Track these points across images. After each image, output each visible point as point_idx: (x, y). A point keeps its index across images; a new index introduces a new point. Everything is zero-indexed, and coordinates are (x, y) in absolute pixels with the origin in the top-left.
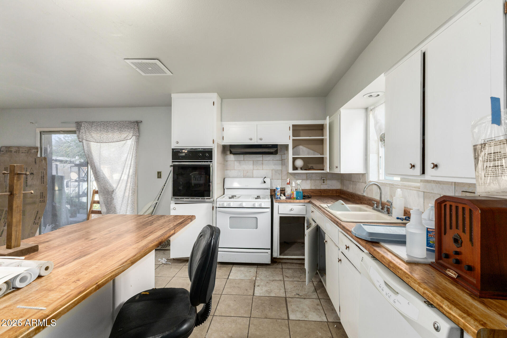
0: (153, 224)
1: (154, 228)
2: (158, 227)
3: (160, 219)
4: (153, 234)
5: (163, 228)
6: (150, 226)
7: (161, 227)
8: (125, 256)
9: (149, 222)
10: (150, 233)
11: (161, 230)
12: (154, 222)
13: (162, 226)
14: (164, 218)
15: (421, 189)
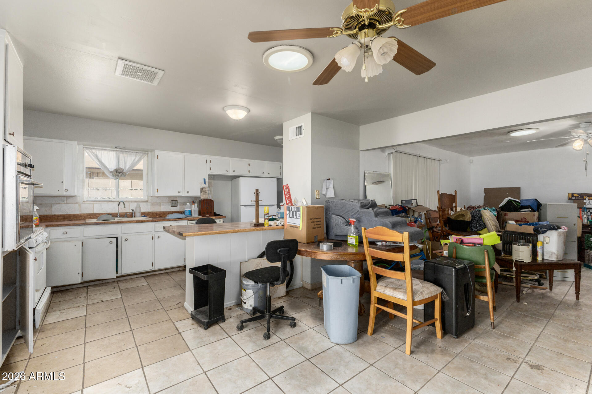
15: (149, 202)
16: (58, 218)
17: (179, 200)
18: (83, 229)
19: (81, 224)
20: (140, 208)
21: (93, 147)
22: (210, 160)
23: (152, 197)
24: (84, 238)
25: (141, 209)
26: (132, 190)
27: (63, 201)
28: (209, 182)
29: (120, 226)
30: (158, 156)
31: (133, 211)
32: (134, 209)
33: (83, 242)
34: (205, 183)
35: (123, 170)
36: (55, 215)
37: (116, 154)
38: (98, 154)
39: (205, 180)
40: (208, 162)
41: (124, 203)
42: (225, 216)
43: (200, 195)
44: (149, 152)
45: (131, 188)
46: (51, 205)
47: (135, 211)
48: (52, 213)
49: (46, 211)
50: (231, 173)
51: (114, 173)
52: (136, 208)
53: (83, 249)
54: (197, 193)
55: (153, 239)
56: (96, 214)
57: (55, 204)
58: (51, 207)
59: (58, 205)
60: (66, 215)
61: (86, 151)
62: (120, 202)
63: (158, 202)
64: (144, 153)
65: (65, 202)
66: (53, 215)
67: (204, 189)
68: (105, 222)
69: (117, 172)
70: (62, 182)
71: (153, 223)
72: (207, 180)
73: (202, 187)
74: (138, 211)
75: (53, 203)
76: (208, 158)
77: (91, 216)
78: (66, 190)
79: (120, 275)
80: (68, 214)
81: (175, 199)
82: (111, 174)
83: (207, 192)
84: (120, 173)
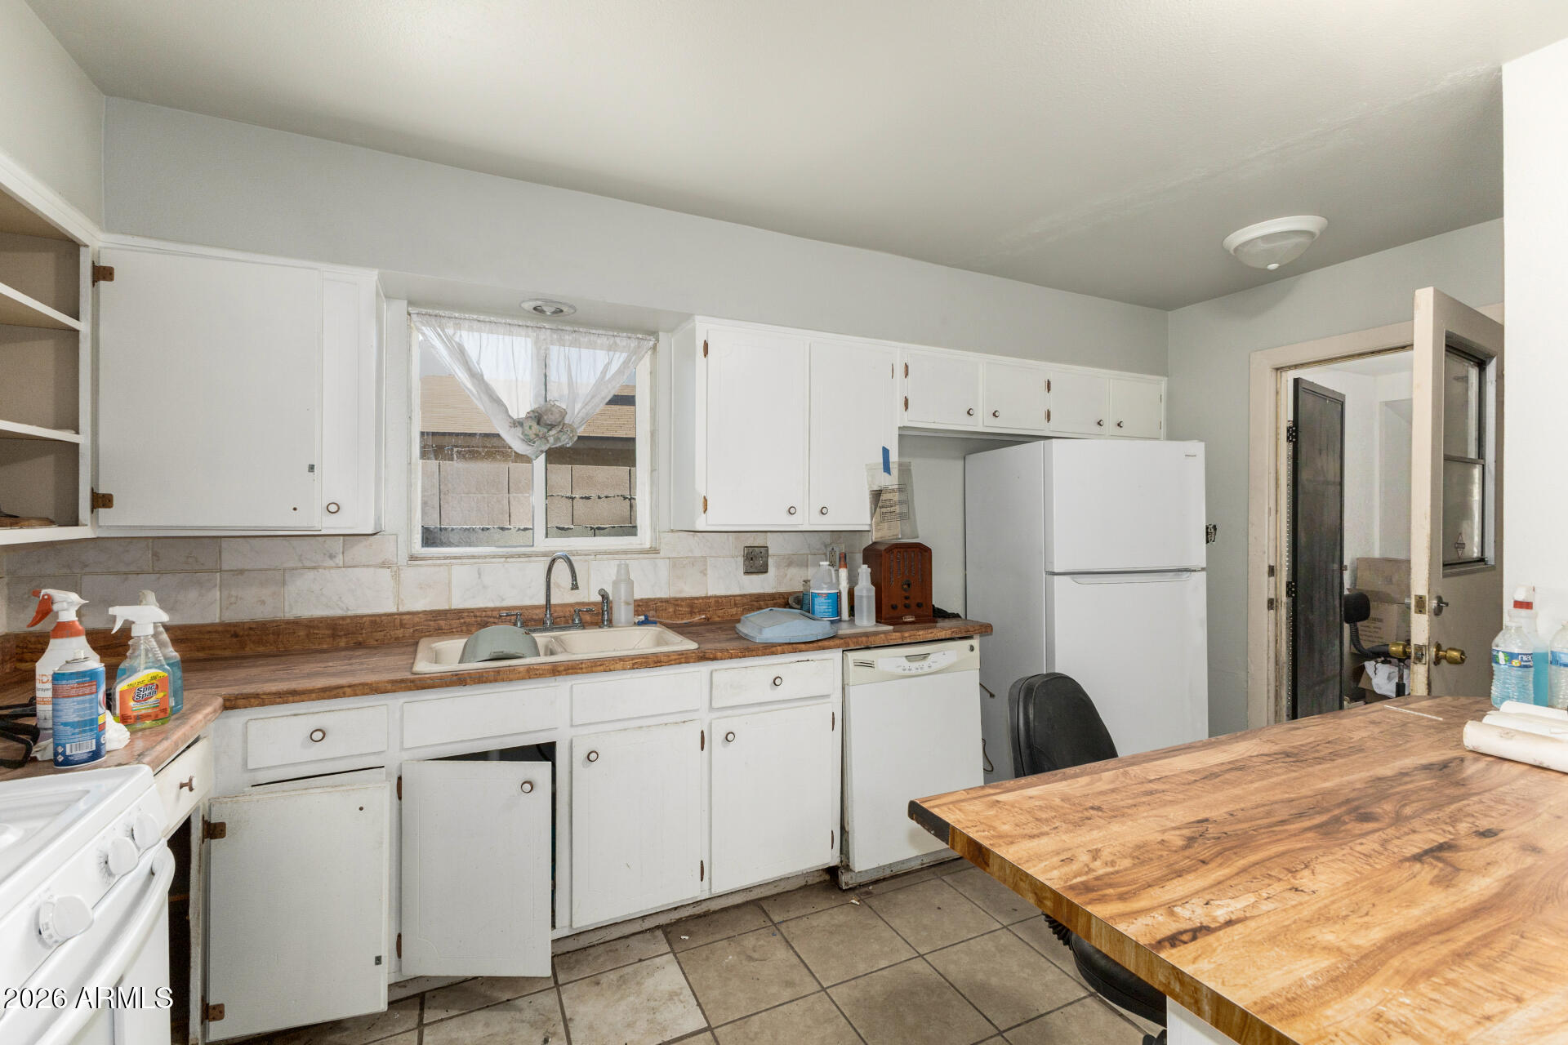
0: (1189, 825)
1: (1190, 798)
2: (1168, 797)
3: (1127, 863)
4: (1204, 769)
5: (1151, 781)
6: (1206, 820)
7: (1157, 791)
8: (1292, 732)
9: (1205, 855)
10: (1216, 775)
11: (1164, 774)
12: (1180, 843)
13: (1151, 793)
14: (1095, 854)
15: (662, 554)
16: (307, 636)
17: (775, 547)
18: (402, 709)
19: (389, 687)
20: (630, 583)
21: (447, 313)
22: (907, 366)
23: (672, 531)
24: (406, 755)
25: (635, 584)
26: (573, 498)
27: (332, 557)
28: (900, 465)
29: (562, 687)
30: (706, 345)
31: (603, 596)
32: (609, 590)
33: (400, 779)
34: (887, 469)
35: (563, 413)
36: (297, 623)
37: (536, 342)
38: (466, 346)
39: (886, 452)
40: (900, 371)
41: (571, 558)
42: (990, 626)
43: (869, 522)
44: (661, 334)
45: (569, 494)
46: (280, 577)
47: (611, 598)
48: (287, 609)
49: (263, 602)
50: (981, 424)
51: (530, 427)
52: (616, 584)
53: (400, 810)
54: (854, 515)
55: (702, 749)
56: (459, 613)
57: (296, 569)
58: (284, 583)
59: (311, 575)
60: (343, 618)
61: (418, 330)
62: (554, 561)
63: (698, 553)
64: (642, 339)
65: (339, 560)
66: (288, 622)
67: (884, 497)
68: (498, 671)
69: (538, 424)
70: (312, 468)
71: (702, 669)
72: (894, 457)
73: (876, 488)
74: (623, 598)
75: (290, 564)
76: (899, 352)
77: (442, 623)
78: (333, 509)
79: (566, 933)
80: (350, 613)
81: (758, 541)
82: (519, 429)
83: (897, 509)
84: (551, 426)
